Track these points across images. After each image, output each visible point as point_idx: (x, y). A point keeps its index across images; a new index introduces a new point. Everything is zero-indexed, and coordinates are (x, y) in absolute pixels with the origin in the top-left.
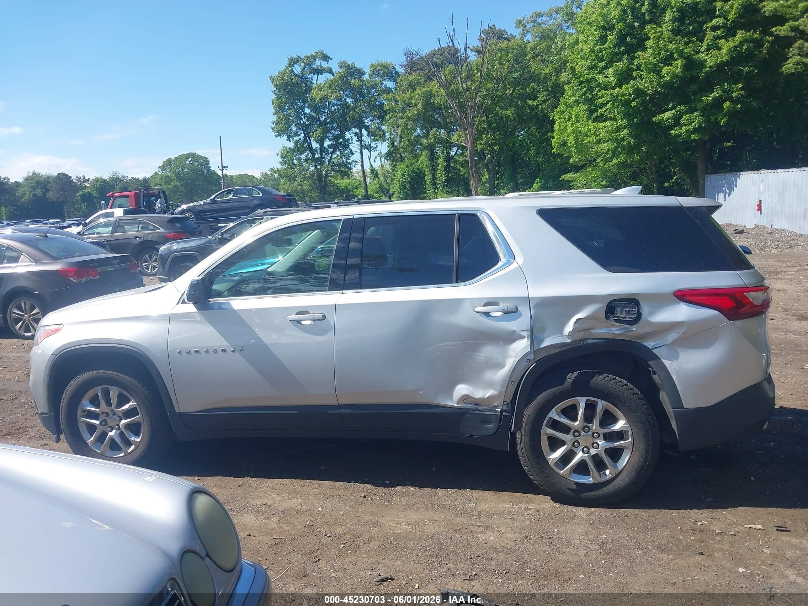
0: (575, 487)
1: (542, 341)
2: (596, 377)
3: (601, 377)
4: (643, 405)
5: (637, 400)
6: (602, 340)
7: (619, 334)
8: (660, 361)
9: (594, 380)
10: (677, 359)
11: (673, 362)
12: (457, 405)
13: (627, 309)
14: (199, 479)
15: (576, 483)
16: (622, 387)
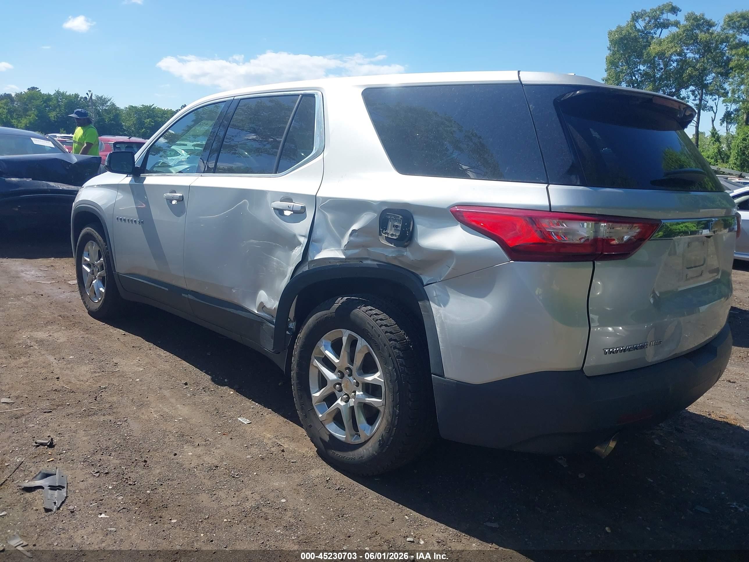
0: (327, 439)
1: (319, 251)
2: (359, 307)
3: (364, 308)
4: (399, 357)
5: (392, 348)
6: (376, 263)
7: (395, 258)
8: (428, 304)
9: (356, 311)
10: (445, 305)
11: (440, 308)
12: (256, 312)
13: (396, 224)
14: (125, 334)
15: (331, 436)
16: (380, 326)
